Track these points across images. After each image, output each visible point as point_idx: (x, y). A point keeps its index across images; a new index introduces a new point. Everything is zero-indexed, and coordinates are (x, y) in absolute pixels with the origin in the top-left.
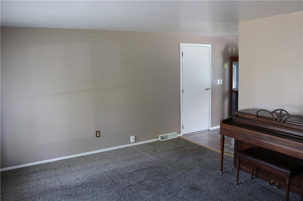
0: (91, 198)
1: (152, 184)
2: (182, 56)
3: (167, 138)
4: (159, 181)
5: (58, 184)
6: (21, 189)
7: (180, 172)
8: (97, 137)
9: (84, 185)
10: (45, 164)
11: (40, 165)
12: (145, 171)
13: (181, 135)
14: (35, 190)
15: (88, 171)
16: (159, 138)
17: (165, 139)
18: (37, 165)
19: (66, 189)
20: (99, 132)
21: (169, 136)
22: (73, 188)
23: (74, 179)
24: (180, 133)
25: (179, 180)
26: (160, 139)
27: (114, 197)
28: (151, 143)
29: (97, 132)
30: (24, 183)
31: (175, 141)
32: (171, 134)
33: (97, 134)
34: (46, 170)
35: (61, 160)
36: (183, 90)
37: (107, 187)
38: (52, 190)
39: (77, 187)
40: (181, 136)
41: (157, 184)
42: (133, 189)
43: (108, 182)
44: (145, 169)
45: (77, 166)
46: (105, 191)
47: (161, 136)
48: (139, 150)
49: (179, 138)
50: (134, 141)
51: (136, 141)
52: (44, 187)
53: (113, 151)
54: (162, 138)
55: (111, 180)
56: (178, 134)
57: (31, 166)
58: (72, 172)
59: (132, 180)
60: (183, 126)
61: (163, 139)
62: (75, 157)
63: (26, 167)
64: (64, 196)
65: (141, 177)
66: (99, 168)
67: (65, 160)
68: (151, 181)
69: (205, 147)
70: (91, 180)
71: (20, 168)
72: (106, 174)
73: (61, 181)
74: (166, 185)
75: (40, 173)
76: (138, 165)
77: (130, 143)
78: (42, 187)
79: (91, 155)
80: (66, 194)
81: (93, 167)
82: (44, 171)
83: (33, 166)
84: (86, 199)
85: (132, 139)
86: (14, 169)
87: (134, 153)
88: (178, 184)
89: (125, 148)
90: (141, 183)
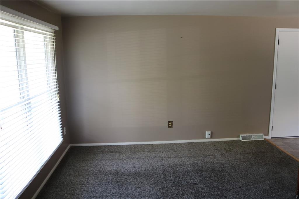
0: (135, 189)
1: (203, 190)
2: (278, 44)
3: (250, 139)
4: (213, 188)
5: (115, 168)
6: (83, 165)
7: (243, 182)
8: (169, 127)
9: (136, 174)
10: (116, 146)
11: (111, 146)
12: (204, 173)
13: (268, 137)
14: (93, 170)
15: (149, 161)
16: (240, 137)
17: (248, 139)
18: (108, 146)
19: (118, 174)
20: (172, 122)
21: (252, 137)
22: (125, 175)
23: (131, 166)
24: (268, 136)
25: (236, 193)
26: (241, 139)
27: (156, 194)
28: (229, 141)
29: (169, 122)
30: (88, 161)
31: (258, 144)
32: (255, 135)
33: (169, 124)
34: (113, 152)
35: (130, 145)
36: (276, 85)
37: (156, 181)
38: (107, 172)
39: (128, 174)
40: (269, 139)
41: (208, 191)
42: (181, 190)
43: (160, 176)
44: (206, 170)
45: (141, 154)
46: (151, 185)
47: (242, 135)
48: (212, 148)
49: (266, 141)
50: (210, 137)
51: (212, 137)
52: (102, 168)
53: (184, 144)
54: (243, 138)
55: (163, 175)
56: (265, 135)
57: (103, 146)
58: (133, 159)
59: (184, 180)
60: (272, 127)
61: (245, 140)
62: (144, 144)
63: (99, 146)
64: (113, 181)
65: (196, 179)
66: (160, 159)
67: (134, 145)
68: (205, 185)
69: (292, 157)
70: (145, 171)
71: (94, 146)
72: (163, 168)
73: (119, 166)
74: (218, 195)
75: (106, 154)
76: (201, 164)
77: (205, 138)
78: (100, 167)
79: (160, 144)
80: (115, 180)
81: (155, 157)
82: (110, 153)
83: (105, 146)
84: (130, 189)
85: (208, 134)
86: (89, 146)
87: (204, 150)
88: (233, 197)
89: (198, 142)
90: (192, 185)
